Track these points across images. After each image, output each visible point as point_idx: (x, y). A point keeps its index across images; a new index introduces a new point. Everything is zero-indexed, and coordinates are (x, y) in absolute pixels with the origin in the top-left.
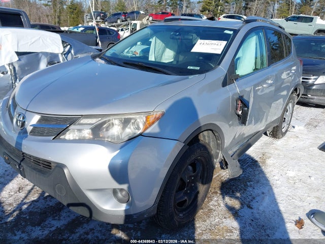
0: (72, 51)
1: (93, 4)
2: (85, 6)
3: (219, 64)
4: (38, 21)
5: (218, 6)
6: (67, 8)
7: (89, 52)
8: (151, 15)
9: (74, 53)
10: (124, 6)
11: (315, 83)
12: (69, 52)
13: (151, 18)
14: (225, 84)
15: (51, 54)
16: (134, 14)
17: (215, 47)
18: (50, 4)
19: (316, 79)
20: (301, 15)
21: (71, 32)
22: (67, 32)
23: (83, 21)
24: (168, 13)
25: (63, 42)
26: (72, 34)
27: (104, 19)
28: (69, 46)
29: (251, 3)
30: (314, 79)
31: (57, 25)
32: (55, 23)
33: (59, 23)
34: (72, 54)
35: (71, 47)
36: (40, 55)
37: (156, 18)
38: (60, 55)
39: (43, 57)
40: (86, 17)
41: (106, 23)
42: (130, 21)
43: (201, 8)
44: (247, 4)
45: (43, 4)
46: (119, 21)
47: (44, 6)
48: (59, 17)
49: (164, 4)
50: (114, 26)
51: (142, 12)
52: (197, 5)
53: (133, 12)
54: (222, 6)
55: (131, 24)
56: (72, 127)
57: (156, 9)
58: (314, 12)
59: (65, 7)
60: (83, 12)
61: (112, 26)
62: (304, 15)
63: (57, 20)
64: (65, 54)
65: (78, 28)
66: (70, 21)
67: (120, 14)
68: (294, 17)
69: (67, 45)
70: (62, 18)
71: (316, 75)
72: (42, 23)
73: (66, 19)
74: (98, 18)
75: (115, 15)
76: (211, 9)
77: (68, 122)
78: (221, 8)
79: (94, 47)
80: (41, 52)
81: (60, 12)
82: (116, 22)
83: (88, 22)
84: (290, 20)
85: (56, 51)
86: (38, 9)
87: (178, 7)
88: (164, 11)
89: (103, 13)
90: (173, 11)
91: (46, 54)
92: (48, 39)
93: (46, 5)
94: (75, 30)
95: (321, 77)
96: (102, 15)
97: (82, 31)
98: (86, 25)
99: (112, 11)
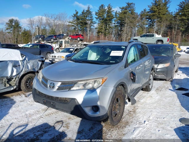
0: (27, 59)
1: (37, 31)
2: (32, 32)
3: (122, 60)
4: (4, 41)
5: (106, 30)
6: (21, 34)
7: (36, 59)
8: (71, 36)
9: (28, 60)
10: (54, 31)
11: (158, 68)
12: (25, 59)
13: (70, 38)
14: (125, 67)
15: (15, 61)
16: (61, 36)
17: (119, 53)
18: (11, 32)
19: (158, 66)
20: (148, 34)
21: (25, 48)
22: (22, 48)
23: (31, 41)
24: (79, 35)
25: (21, 54)
26: (26, 49)
27: (43, 39)
28: (25, 56)
29: (123, 28)
30: (157, 66)
31: (16, 43)
32: (15, 42)
33: (17, 42)
34: (26, 60)
35: (26, 57)
36: (8, 62)
37: (73, 38)
38: (20, 62)
39: (10, 63)
40: (33, 38)
41: (45, 41)
42: (58, 40)
43: (97, 31)
44: (121, 29)
45: (7, 32)
46: (52, 40)
47: (8, 33)
48: (17, 39)
49: (77, 30)
50: (49, 43)
51: (65, 35)
52: (95, 30)
53: (60, 35)
54: (108, 30)
55: (59, 41)
56: (76, 85)
57: (73, 32)
58: (155, 32)
59: (20, 33)
60: (31, 36)
61: (48, 43)
62: (149, 34)
63: (16, 40)
64: (22, 61)
65: (28, 45)
66: (24, 41)
67: (52, 36)
68: (144, 35)
69: (24, 56)
70: (19, 39)
71: (158, 64)
72: (6, 43)
73: (21, 40)
74: (40, 39)
75: (50, 36)
76: (102, 32)
77: (73, 84)
78: (108, 31)
79: (39, 56)
80: (9, 61)
81: (17, 36)
82: (51, 40)
83: (34, 41)
84: (143, 37)
85: (18, 60)
86: (4, 35)
87: (85, 31)
88: (77, 34)
89: (42, 36)
90: (83, 34)
91: (11, 61)
92: (13, 53)
93: (9, 33)
94: (27, 46)
95: (160, 65)
96: (42, 37)
97: (31, 47)
98: (33, 43)
99: (48, 35)
